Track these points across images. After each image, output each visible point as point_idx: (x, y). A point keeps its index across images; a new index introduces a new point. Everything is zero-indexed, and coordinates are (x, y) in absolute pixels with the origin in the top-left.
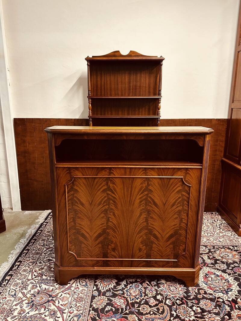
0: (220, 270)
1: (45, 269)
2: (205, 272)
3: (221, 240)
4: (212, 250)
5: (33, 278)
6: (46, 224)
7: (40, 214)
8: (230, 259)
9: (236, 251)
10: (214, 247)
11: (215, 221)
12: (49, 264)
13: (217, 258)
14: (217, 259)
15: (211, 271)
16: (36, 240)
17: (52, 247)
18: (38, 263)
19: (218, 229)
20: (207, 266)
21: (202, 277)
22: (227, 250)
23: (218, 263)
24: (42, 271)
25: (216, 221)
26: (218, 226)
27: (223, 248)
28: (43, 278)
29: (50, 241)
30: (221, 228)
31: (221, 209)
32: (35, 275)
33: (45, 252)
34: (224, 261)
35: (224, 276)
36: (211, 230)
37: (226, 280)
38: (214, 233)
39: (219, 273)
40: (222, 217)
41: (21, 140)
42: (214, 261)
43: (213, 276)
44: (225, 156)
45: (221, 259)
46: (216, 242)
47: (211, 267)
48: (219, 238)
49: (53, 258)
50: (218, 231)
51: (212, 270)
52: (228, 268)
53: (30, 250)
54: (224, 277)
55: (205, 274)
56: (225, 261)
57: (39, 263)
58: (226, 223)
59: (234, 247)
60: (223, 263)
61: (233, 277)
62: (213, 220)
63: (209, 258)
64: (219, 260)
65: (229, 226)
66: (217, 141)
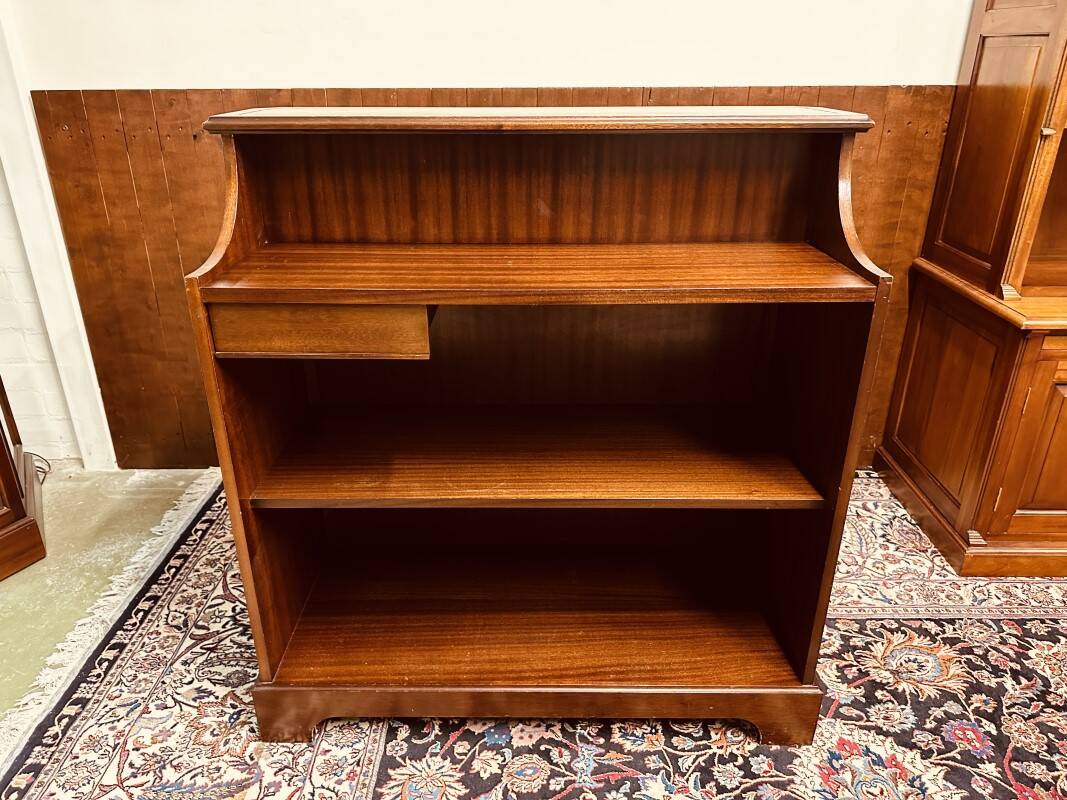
0: (887, 734)
1: (177, 735)
2: (829, 745)
3: (891, 594)
4: (857, 641)
5: (124, 775)
6: (204, 526)
7: (190, 482)
8: (930, 683)
9: (952, 642)
10: (862, 623)
11: (865, 508)
12: (194, 712)
13: (875, 675)
14: (874, 681)
15: (850, 738)
16: (156, 599)
17: (218, 633)
18: (152, 707)
19: (877, 546)
20: (837, 715)
21: (817, 770)
22: (917, 641)
23: (880, 702)
24: (164, 744)
25: (872, 507)
26: (881, 533)
27: (897, 630)
28: (164, 781)
29: (210, 607)
30: (888, 541)
31: (888, 458)
32: (131, 765)
33: (188, 655)
34: (904, 691)
35: (906, 765)
36: (851, 549)
37: (914, 780)
38: (864, 562)
39: (884, 748)
40: (895, 492)
41: (77, 186)
42: (862, 691)
43: (859, 763)
44: (928, 251)
45: (891, 680)
46: (870, 601)
47: (850, 718)
48: (885, 584)
49: (214, 684)
50: (879, 553)
51: (855, 733)
52: (920, 726)
53: (126, 645)
54: (903, 769)
55: (826, 756)
56: (907, 693)
57: (158, 707)
58: (909, 518)
59: (942, 626)
60: (899, 697)
61: (940, 768)
62: (859, 504)
63: (844, 679)
64: (882, 686)
65: (920, 531)
66: (901, 184)
